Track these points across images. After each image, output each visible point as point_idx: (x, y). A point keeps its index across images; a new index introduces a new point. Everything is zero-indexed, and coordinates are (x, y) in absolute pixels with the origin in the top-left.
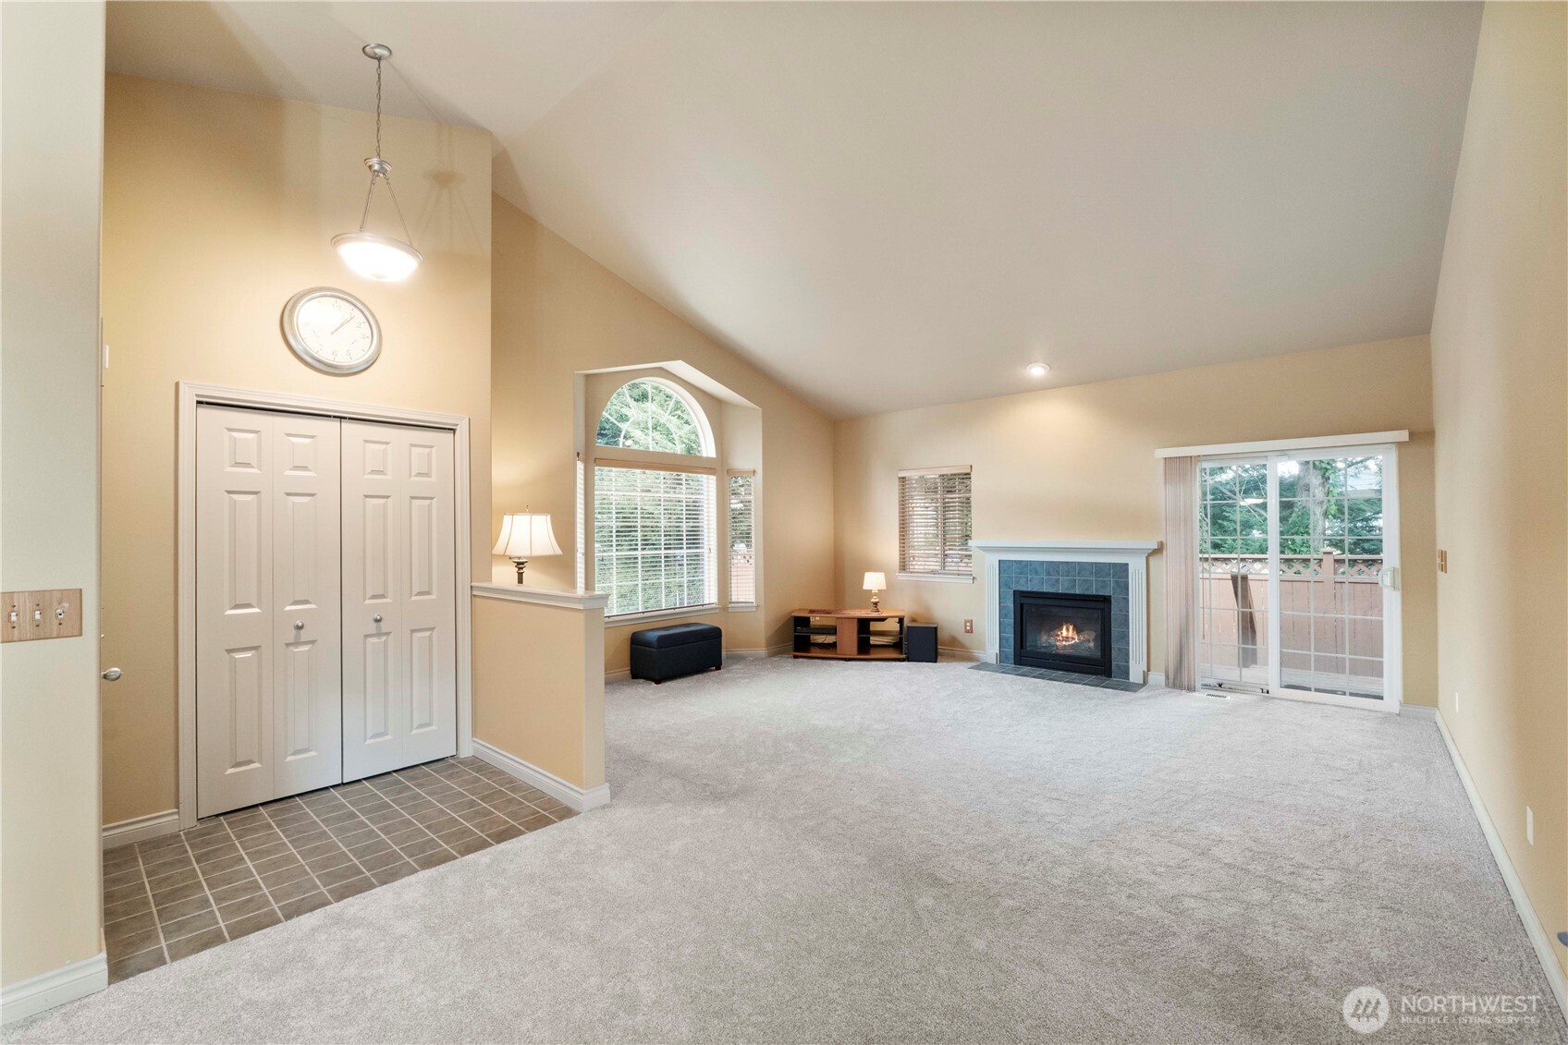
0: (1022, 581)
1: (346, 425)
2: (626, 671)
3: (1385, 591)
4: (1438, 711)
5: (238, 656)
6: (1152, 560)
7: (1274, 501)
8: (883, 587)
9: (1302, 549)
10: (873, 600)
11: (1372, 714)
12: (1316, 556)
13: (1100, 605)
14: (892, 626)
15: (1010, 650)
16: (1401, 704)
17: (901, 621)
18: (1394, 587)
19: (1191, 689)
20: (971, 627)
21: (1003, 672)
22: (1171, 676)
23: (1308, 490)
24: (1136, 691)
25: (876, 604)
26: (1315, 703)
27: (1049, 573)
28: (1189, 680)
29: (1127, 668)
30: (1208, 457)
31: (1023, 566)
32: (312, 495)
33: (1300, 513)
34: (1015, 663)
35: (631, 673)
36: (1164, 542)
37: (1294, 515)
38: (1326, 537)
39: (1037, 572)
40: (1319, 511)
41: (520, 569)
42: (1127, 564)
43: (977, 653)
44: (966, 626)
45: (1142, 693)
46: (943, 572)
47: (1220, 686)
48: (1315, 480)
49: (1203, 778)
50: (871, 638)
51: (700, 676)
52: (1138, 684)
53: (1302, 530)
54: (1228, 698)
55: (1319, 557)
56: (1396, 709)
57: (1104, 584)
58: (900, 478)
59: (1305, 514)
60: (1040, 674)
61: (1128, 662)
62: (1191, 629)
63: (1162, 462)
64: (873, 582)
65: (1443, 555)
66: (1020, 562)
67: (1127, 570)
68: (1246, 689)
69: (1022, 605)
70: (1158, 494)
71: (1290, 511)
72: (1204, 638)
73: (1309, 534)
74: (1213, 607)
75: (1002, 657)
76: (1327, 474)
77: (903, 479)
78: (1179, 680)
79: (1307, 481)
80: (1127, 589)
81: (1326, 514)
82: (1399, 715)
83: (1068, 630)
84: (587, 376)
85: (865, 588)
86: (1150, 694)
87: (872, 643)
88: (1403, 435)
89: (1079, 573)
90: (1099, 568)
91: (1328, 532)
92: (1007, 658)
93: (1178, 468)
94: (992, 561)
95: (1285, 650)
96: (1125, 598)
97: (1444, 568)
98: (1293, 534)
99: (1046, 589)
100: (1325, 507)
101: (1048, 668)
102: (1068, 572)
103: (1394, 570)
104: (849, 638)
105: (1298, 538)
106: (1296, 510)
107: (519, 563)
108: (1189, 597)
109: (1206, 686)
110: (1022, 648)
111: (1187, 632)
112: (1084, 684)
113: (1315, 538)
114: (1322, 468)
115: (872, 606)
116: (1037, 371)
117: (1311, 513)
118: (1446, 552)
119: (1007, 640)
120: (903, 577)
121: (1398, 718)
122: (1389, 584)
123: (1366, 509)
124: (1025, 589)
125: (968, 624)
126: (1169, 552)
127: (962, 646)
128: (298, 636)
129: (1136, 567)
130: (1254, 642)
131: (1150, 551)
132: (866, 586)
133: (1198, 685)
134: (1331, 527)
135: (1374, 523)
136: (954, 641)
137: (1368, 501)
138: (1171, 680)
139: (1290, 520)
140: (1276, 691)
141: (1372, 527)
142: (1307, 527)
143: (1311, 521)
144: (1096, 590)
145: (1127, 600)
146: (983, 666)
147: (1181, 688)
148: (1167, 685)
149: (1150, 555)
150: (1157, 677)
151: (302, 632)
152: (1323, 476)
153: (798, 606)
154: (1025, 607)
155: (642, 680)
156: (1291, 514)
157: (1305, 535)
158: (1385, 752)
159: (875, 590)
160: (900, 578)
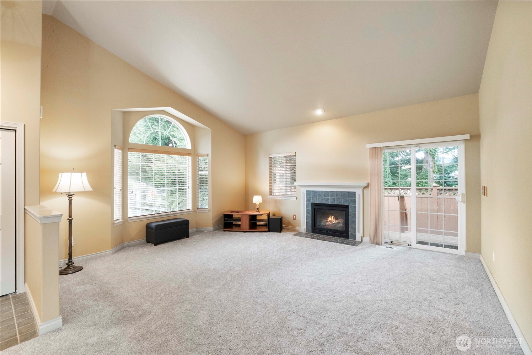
0: (315, 199)
2: (144, 240)
3: (459, 203)
4: (481, 255)
6: (364, 190)
7: (413, 167)
8: (261, 202)
9: (425, 184)
10: (257, 207)
11: (453, 256)
12: (431, 188)
13: (345, 209)
14: (265, 217)
15: (310, 227)
16: (465, 252)
17: (269, 215)
18: (463, 201)
19: (380, 244)
20: (296, 217)
21: (306, 237)
22: (372, 239)
23: (428, 163)
24: (357, 246)
25: (258, 208)
26: (430, 251)
27: (325, 196)
28: (379, 241)
29: (355, 235)
30: (387, 148)
31: (316, 193)
33: (424, 171)
34: (312, 232)
35: (147, 240)
36: (369, 183)
37: (422, 172)
38: (434, 180)
39: (320, 195)
40: (431, 170)
41: (70, 198)
42: (355, 192)
43: (298, 228)
44: (293, 217)
45: (360, 247)
46: (286, 195)
47: (392, 242)
48: (430, 159)
49: (378, 299)
50: (257, 223)
51: (178, 241)
52: (359, 242)
53: (425, 177)
54: (395, 249)
55: (432, 188)
56: (463, 253)
57: (346, 201)
58: (269, 158)
59: (427, 172)
60: (321, 237)
61: (355, 232)
62: (380, 220)
63: (369, 150)
64: (257, 199)
65: (486, 189)
66: (314, 191)
67: (355, 195)
68: (401, 244)
69: (315, 209)
70: (368, 163)
71: (421, 170)
72: (385, 223)
73: (428, 179)
74: (389, 210)
75: (307, 230)
76: (434, 157)
77: (270, 158)
78: (375, 241)
79: (427, 159)
80: (355, 202)
81: (434, 172)
82: (465, 256)
83: (331, 218)
84: (125, 113)
85: (253, 202)
86: (363, 247)
87: (257, 224)
88: (467, 137)
89: (336, 196)
90: (344, 194)
91: (435, 178)
92: (309, 230)
93: (375, 152)
94: (303, 191)
95: (418, 228)
96: (354, 206)
97: (486, 194)
98: (422, 179)
99: (324, 202)
100: (433, 169)
101: (325, 235)
102: (332, 195)
103: (463, 195)
104: (245, 223)
105: (424, 181)
106: (423, 170)
107: (69, 195)
108: (379, 206)
109: (386, 243)
110: (315, 226)
111: (378, 221)
112: (337, 242)
113: (430, 181)
114: (432, 154)
115: (257, 210)
116: (319, 112)
117: (429, 171)
118: (487, 188)
119: (309, 223)
120: (270, 197)
121: (464, 258)
122: (460, 200)
123: (448, 170)
124: (316, 202)
125: (294, 216)
126: (371, 187)
127: (292, 225)
129: (359, 193)
130: (407, 225)
131: (364, 187)
132: (254, 202)
133: (383, 243)
134: (436, 176)
135: (451, 175)
136: (289, 223)
137: (448, 167)
138: (372, 241)
139: (421, 174)
140: (415, 245)
141: (450, 176)
142: (427, 176)
143: (428, 174)
144: (343, 203)
145: (355, 207)
146: (299, 234)
147: (376, 244)
148: (371, 243)
149: (364, 188)
150: (367, 239)
152: (433, 158)
153: (227, 209)
154: (316, 209)
155: (150, 244)
156: (421, 172)
157: (426, 179)
158: (461, 278)
159: (258, 203)
160: (269, 198)
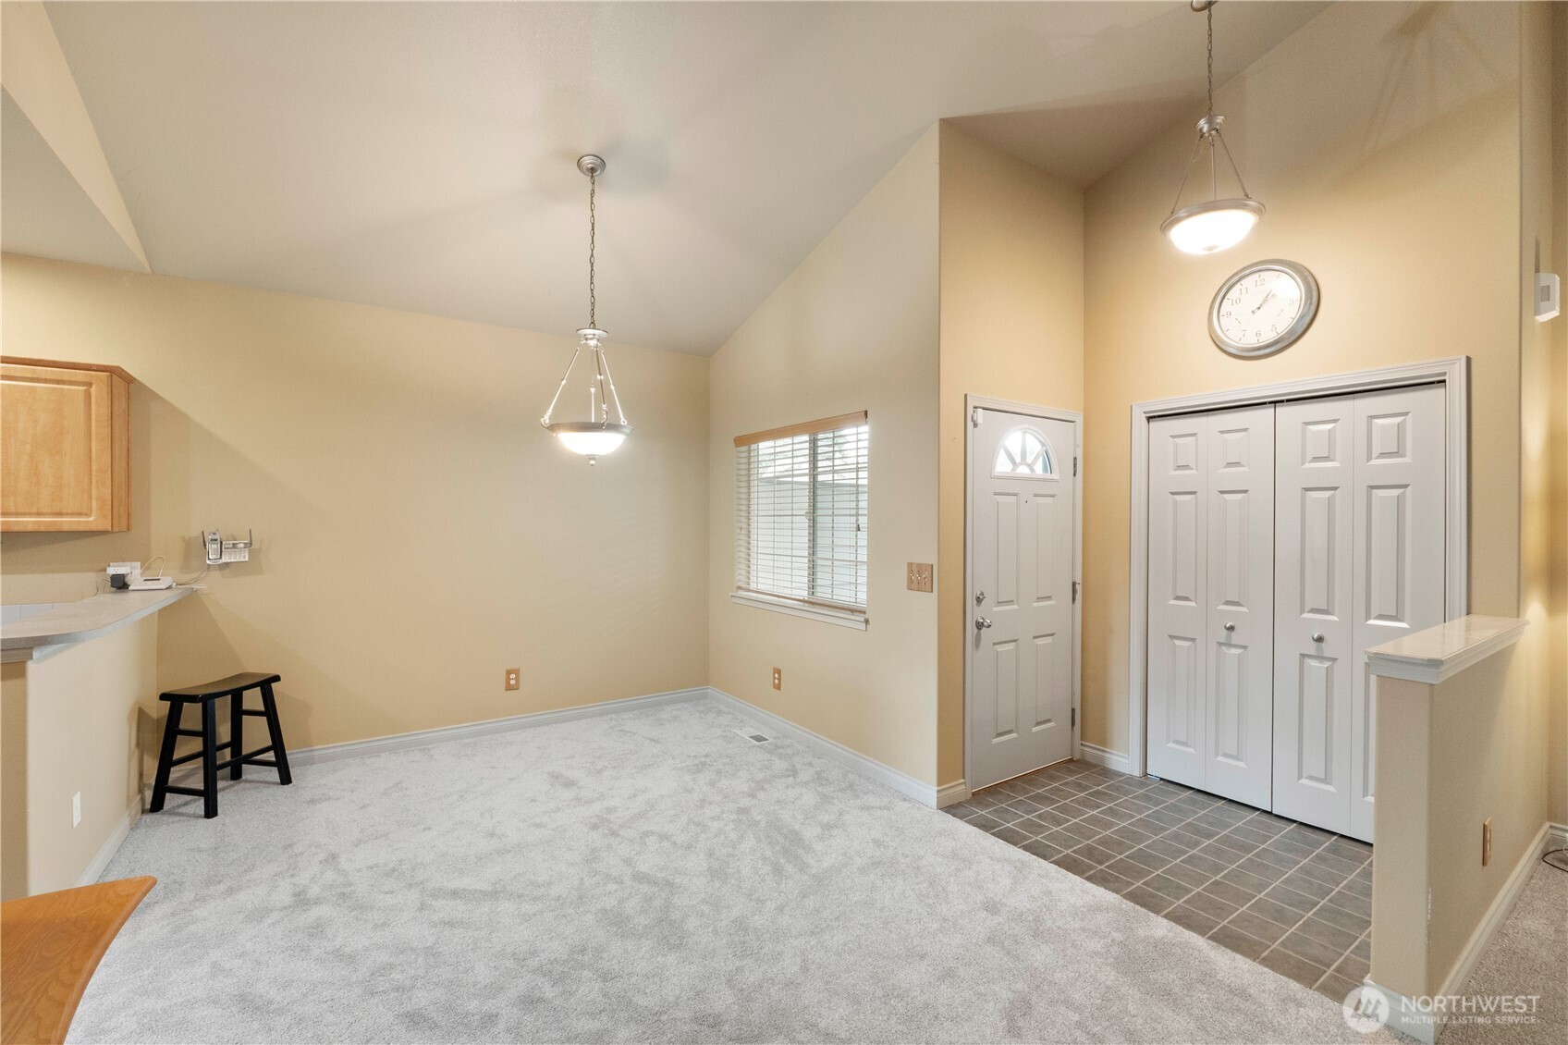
1: (1281, 410)
5: (1178, 643)
32: (1245, 492)
128: (1229, 637)
151: (1233, 634)
